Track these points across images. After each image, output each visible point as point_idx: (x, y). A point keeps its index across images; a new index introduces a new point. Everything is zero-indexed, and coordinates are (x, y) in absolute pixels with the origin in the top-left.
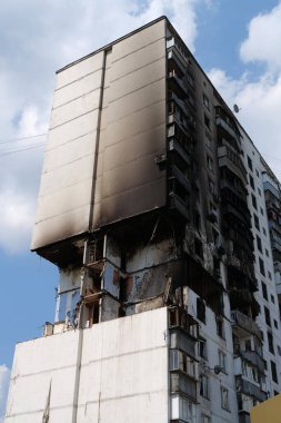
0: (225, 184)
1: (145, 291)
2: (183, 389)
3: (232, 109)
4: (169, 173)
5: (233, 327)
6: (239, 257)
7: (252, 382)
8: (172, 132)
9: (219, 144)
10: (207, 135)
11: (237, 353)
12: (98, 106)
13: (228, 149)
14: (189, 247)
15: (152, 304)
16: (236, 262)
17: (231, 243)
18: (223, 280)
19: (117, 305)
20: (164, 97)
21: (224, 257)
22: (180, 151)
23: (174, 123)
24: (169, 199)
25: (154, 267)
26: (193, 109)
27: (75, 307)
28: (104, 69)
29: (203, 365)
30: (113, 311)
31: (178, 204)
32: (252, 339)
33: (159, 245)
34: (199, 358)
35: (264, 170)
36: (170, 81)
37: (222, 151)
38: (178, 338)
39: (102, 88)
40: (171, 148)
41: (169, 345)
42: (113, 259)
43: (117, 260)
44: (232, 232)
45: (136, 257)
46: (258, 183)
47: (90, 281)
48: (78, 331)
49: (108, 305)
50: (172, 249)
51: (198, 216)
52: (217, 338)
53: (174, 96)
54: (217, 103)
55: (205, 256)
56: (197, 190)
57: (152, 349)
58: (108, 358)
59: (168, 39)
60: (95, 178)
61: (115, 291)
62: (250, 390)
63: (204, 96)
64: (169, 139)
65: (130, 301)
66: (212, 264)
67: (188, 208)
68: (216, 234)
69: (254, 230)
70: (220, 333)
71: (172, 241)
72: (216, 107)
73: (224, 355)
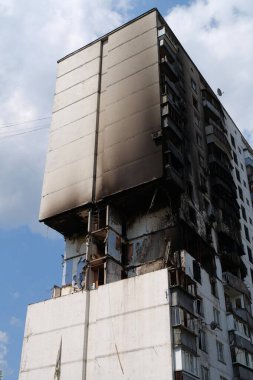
0: (213, 159)
1: (145, 255)
2: (185, 343)
3: (216, 93)
4: (165, 148)
5: (225, 288)
6: (228, 224)
7: (244, 336)
8: (166, 111)
9: (207, 123)
10: (196, 115)
11: (230, 310)
12: (97, 90)
13: (214, 127)
14: (184, 215)
15: (152, 267)
16: (226, 229)
17: (221, 212)
18: (215, 245)
19: (120, 269)
20: (158, 79)
21: (215, 224)
22: (174, 128)
23: (168, 102)
24: (165, 171)
25: (152, 233)
26: (183, 91)
27: (82, 271)
28: (101, 57)
29: (201, 321)
30: (116, 274)
31: (174, 175)
32: (242, 298)
33: (157, 214)
34: (197, 315)
35: (244, 147)
36: (162, 66)
37: (209, 129)
38: (178, 296)
39: (100, 74)
40: (166, 125)
41: (171, 303)
42: (115, 227)
43: (118, 228)
44: (221, 202)
45: (136, 225)
46: (241, 158)
47: (94, 247)
48: (85, 292)
49: (111, 268)
50: (168, 217)
51: (190, 187)
52: (212, 297)
53: (166, 79)
54: (202, 87)
55: (198, 222)
56: (189, 163)
57: (154, 307)
58: (114, 316)
59: (159, 28)
60: (96, 154)
61: (117, 256)
62: (242, 344)
63: (192, 80)
64: (163, 117)
65: (131, 264)
66: (204, 230)
67: (182, 178)
68: (207, 204)
69: (239, 201)
70: (214, 292)
71: (168, 209)
72: (203, 90)
73: (218, 313)
